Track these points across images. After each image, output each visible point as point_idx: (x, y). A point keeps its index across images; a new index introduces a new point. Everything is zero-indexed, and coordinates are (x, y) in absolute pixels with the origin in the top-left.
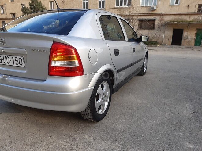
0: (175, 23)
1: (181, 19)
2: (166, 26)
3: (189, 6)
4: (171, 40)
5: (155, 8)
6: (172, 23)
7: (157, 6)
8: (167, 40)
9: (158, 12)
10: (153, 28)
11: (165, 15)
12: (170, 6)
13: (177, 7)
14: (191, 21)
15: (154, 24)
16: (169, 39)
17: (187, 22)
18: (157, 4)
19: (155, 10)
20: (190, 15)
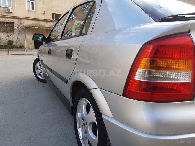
0: (36, 28)
1: (39, 25)
2: (26, 30)
3: (44, 13)
4: (33, 44)
5: (11, 10)
6: (34, 27)
7: (13, 8)
8: (30, 44)
9: (15, 14)
10: (12, 31)
11: (23, 19)
12: (27, 11)
13: (34, 13)
14: (48, 27)
15: (13, 27)
16: (31, 43)
17: (45, 27)
18: (13, 6)
19: (11, 13)
20: (47, 21)
